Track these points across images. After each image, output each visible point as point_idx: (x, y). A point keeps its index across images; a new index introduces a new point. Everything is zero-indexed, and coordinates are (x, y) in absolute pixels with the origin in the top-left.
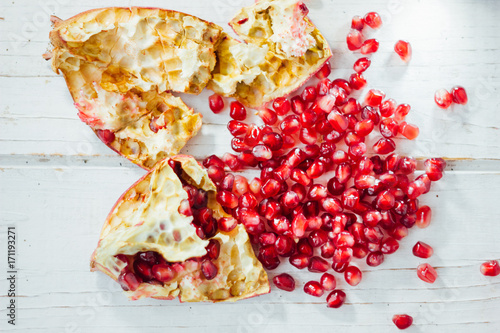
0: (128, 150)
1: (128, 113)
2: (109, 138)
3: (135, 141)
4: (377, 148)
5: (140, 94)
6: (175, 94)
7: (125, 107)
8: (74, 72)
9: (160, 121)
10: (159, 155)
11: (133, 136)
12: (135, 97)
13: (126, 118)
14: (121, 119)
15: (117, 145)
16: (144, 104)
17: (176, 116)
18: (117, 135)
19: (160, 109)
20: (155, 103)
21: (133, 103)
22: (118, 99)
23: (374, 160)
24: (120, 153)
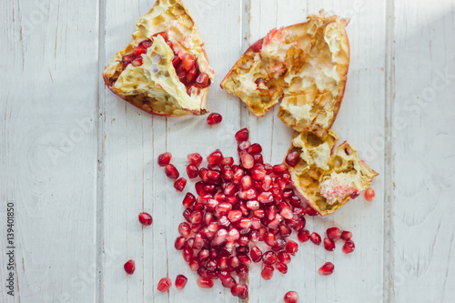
0: (245, 60)
1: (272, 65)
2: (256, 48)
3: (251, 67)
4: (255, 249)
5: (284, 74)
6: (280, 100)
7: (276, 62)
8: (307, 29)
9: (262, 86)
10: (239, 81)
11: (255, 65)
12: (282, 71)
13: (268, 62)
14: (268, 58)
15: (250, 54)
16: (276, 76)
17: (265, 98)
18: (257, 54)
19: (272, 87)
20: (277, 84)
21: (278, 69)
22: (282, 57)
23: (247, 247)
24: (245, 55)
